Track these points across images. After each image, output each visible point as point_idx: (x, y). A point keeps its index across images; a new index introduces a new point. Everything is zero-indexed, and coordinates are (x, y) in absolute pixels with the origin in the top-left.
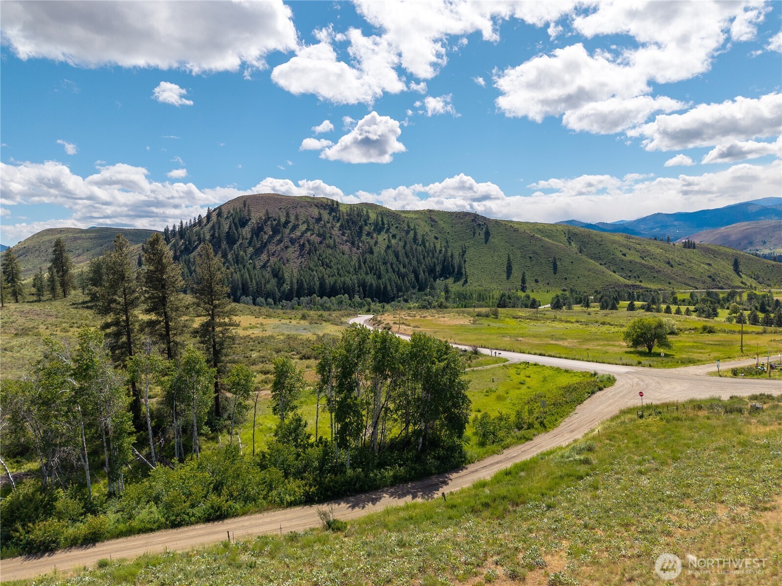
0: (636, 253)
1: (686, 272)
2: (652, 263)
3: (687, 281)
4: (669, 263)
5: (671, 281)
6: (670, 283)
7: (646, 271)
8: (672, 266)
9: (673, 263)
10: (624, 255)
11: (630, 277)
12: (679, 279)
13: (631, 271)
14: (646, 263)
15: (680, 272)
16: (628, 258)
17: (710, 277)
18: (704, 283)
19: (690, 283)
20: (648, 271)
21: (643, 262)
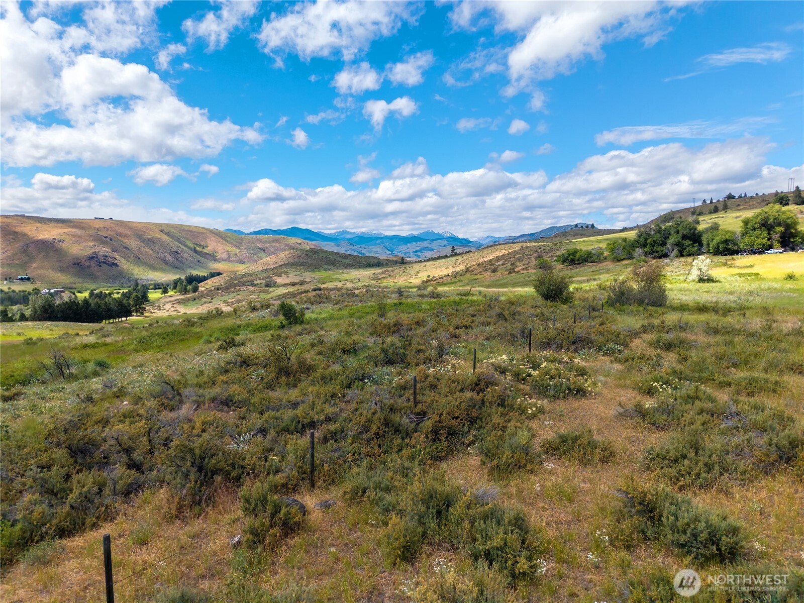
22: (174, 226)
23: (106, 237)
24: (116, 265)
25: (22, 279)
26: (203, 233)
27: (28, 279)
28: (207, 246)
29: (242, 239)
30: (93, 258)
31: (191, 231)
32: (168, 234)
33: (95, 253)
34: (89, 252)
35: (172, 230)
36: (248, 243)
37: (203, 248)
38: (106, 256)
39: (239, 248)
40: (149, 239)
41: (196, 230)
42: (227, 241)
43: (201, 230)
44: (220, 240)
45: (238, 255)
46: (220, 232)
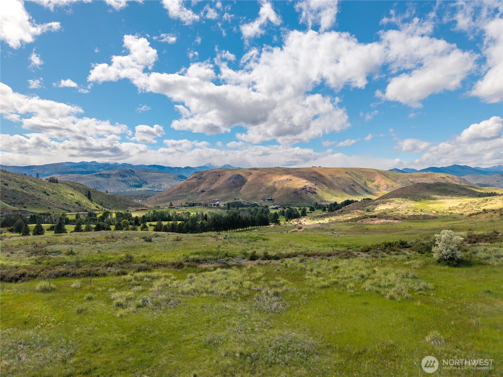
0: (16, 184)
1: (60, 200)
2: (31, 192)
3: (62, 207)
4: (45, 193)
5: (50, 207)
6: (49, 208)
7: (28, 199)
8: (48, 195)
9: (48, 193)
10: (6, 185)
11: (14, 203)
12: (55, 204)
13: (14, 198)
14: (27, 192)
15: (55, 200)
16: (10, 187)
17: (77, 203)
18: (74, 207)
19: (65, 208)
20: (30, 198)
21: (24, 191)
22: (355, 169)
23: (313, 177)
24: (315, 193)
25: (269, 200)
26: (373, 173)
27: (271, 200)
28: (374, 181)
29: (399, 176)
30: (304, 189)
31: (366, 172)
32: (350, 174)
33: (305, 186)
34: (302, 186)
35: (354, 171)
36: (403, 178)
37: (372, 182)
38: (311, 188)
39: (396, 182)
40: (338, 177)
41: (368, 171)
42: (388, 178)
43: (373, 171)
44: (384, 177)
45: (394, 186)
46: (384, 171)
